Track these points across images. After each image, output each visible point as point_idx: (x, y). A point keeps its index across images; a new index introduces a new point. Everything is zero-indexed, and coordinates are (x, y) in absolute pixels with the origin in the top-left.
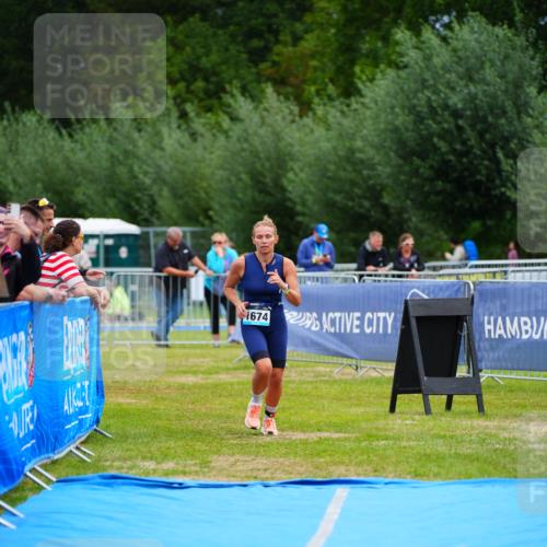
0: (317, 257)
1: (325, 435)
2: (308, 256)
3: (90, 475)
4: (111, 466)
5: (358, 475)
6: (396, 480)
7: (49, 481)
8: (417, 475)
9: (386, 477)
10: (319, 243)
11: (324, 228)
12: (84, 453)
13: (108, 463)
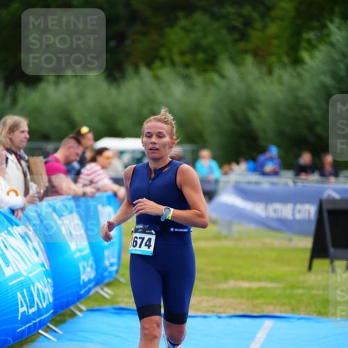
0: (269, 167)
1: (263, 284)
2: (263, 165)
3: (107, 307)
4: (122, 302)
5: (281, 312)
6: (306, 316)
7: (81, 310)
8: (320, 314)
9: (299, 314)
10: (271, 159)
11: (274, 151)
12: (106, 292)
13: (120, 299)
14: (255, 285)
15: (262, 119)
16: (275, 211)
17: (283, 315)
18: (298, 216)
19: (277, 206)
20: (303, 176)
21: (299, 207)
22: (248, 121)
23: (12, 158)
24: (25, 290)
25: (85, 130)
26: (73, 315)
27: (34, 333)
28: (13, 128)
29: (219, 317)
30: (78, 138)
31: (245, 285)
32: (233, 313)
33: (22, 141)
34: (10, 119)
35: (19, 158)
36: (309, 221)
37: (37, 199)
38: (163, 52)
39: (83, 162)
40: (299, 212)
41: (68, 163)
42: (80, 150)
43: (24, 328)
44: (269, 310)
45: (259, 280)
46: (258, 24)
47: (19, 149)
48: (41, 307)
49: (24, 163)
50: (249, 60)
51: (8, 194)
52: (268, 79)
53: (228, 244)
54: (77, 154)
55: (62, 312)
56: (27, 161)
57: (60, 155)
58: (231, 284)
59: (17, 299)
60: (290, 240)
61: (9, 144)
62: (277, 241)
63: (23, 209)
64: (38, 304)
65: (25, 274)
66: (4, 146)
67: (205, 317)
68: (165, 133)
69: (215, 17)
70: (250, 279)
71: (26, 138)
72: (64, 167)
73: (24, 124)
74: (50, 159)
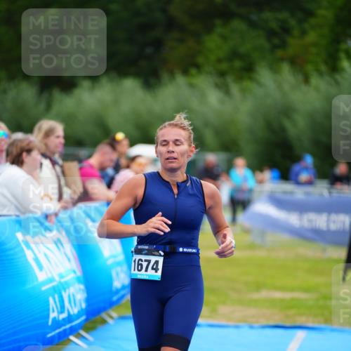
0: (304, 177)
1: (296, 295)
2: (297, 174)
6: (339, 328)
10: (306, 168)
11: (309, 160)
14: (288, 295)
15: (297, 128)
16: (310, 221)
17: (316, 325)
18: (333, 227)
19: (312, 216)
20: (339, 186)
21: (334, 217)
22: (283, 130)
23: (46, 163)
24: (56, 296)
25: (120, 136)
26: (104, 322)
27: (65, 339)
28: (49, 133)
29: (251, 327)
30: (113, 144)
31: (278, 295)
32: (265, 323)
33: (57, 147)
34: (46, 124)
35: (54, 163)
36: (344, 231)
37: (70, 205)
38: (200, 60)
39: (117, 168)
40: (334, 222)
41: (102, 169)
42: (114, 156)
43: (53, 333)
44: (301, 320)
45: (292, 290)
46: (296, 32)
47: (54, 153)
48: (71, 313)
49: (58, 168)
50: (286, 68)
51: (42, 199)
52: (304, 88)
53: (261, 254)
54: (111, 160)
55: (93, 319)
56: (62, 167)
57: (94, 161)
58: (264, 294)
59: (49, 305)
60: (324, 250)
61: (43, 149)
62: (311, 251)
63: (56, 215)
64: (68, 311)
65: (57, 279)
66: (39, 150)
67: (237, 327)
68: (183, 140)
69: (252, 25)
70: (283, 289)
71: (60, 143)
72: (98, 173)
73: (60, 129)
74: (85, 164)
